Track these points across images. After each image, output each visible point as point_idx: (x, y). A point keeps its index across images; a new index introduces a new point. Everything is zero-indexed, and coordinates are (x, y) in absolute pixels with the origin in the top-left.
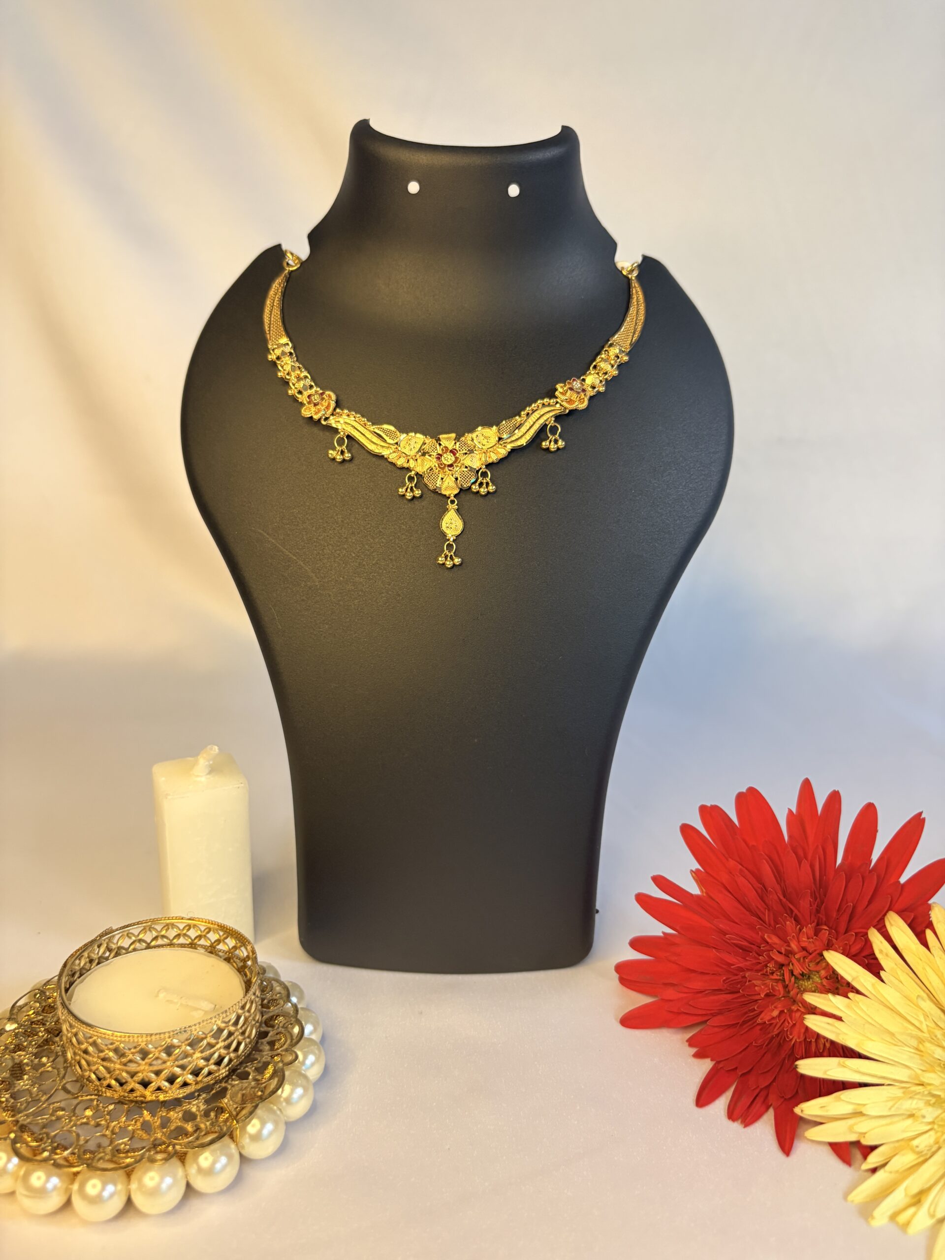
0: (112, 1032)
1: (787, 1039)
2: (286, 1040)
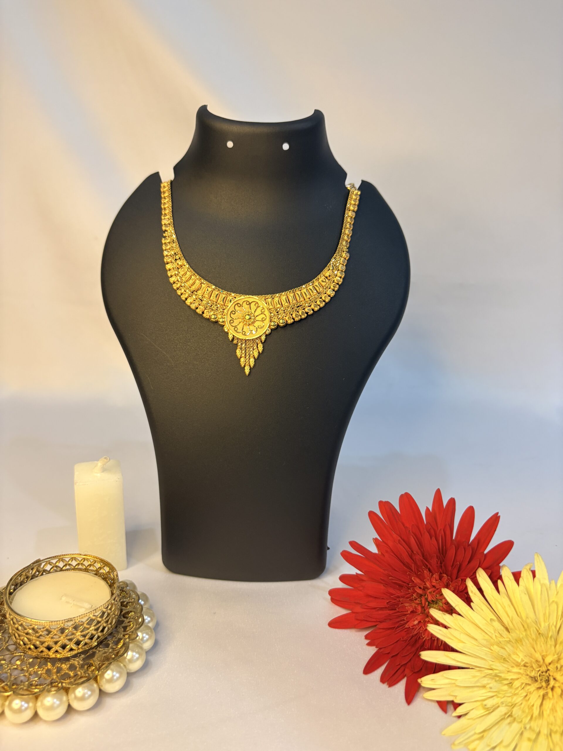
0: (31, 619)
1: (421, 638)
2: (133, 626)
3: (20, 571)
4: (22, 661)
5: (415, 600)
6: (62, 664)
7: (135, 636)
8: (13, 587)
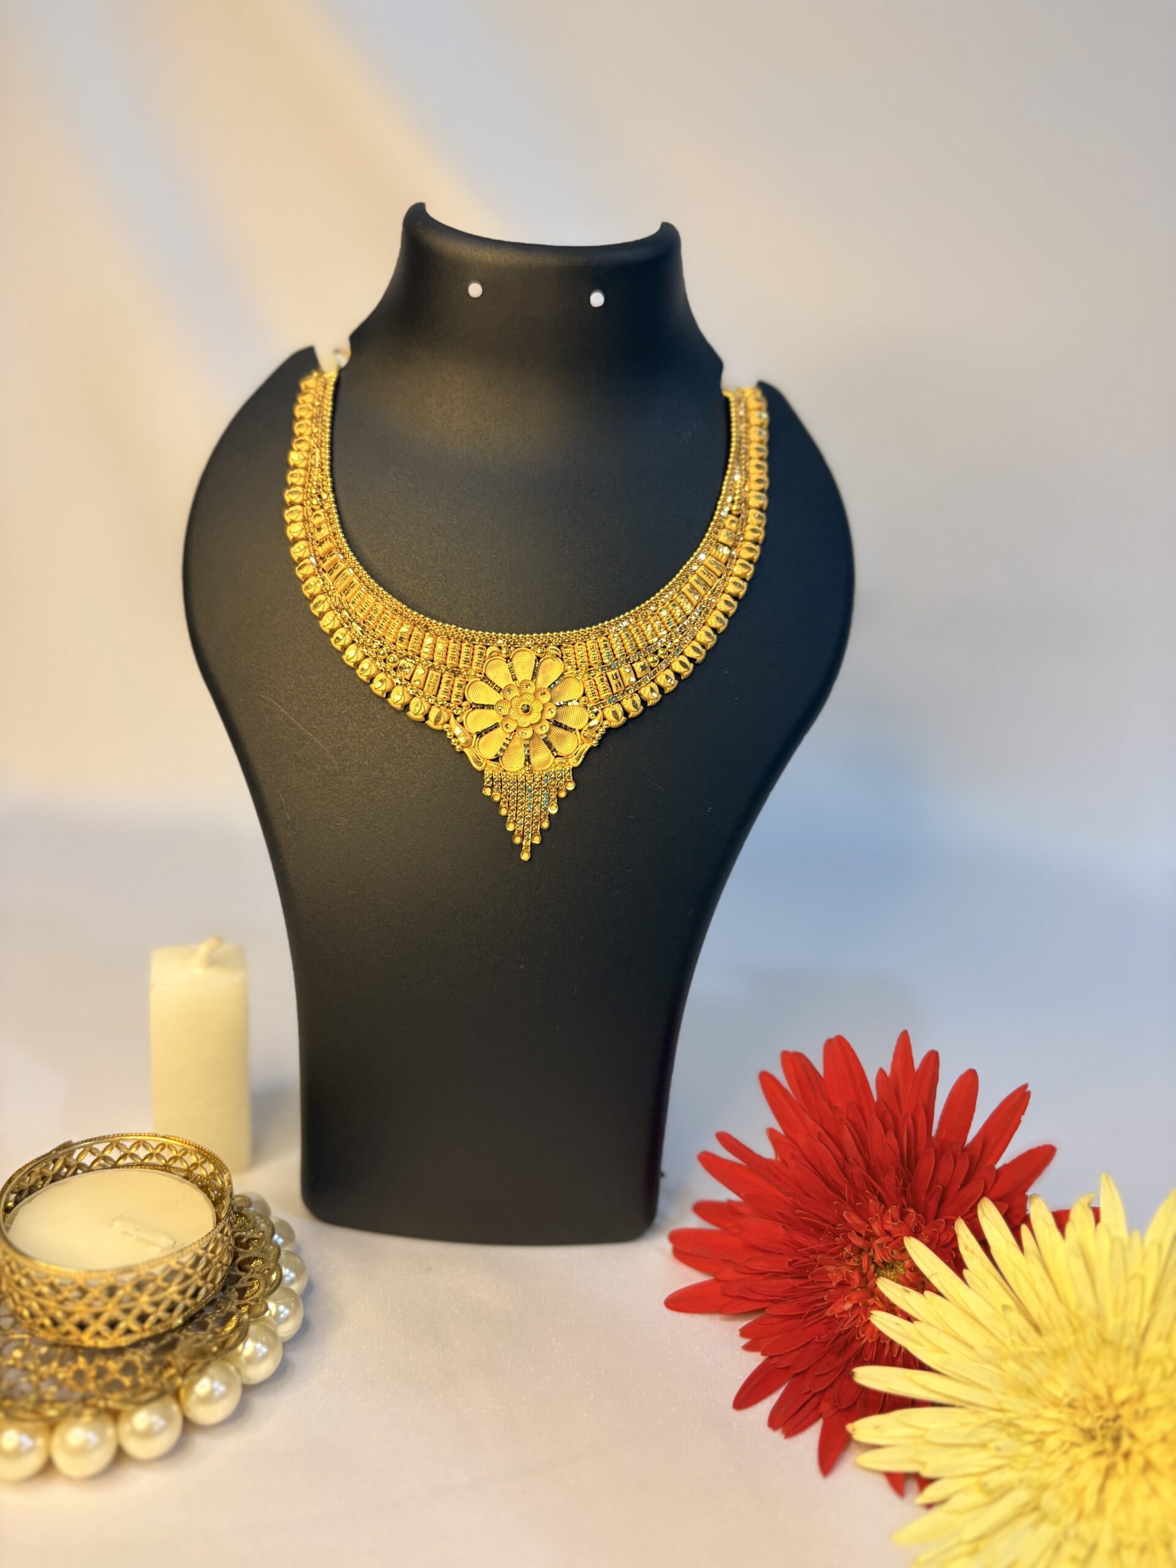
0: (47, 1265)
1: (858, 1339)
2: (259, 1288)
3: (29, 1164)
4: (26, 1350)
5: (847, 1261)
6: (108, 1359)
7: (263, 1310)
8: (13, 1196)
